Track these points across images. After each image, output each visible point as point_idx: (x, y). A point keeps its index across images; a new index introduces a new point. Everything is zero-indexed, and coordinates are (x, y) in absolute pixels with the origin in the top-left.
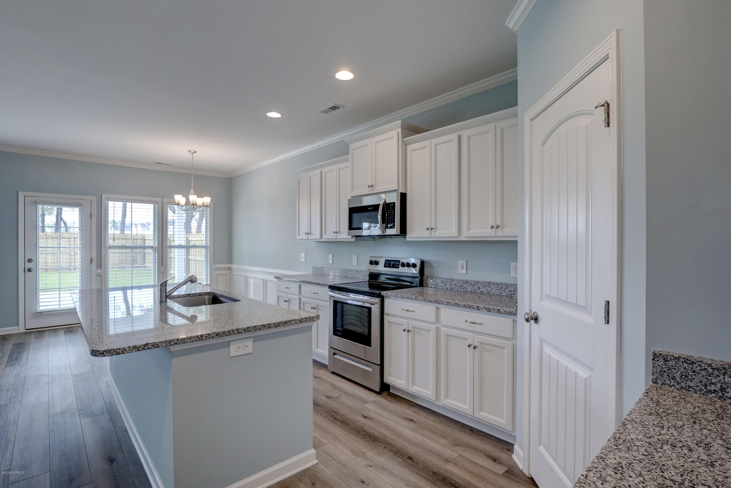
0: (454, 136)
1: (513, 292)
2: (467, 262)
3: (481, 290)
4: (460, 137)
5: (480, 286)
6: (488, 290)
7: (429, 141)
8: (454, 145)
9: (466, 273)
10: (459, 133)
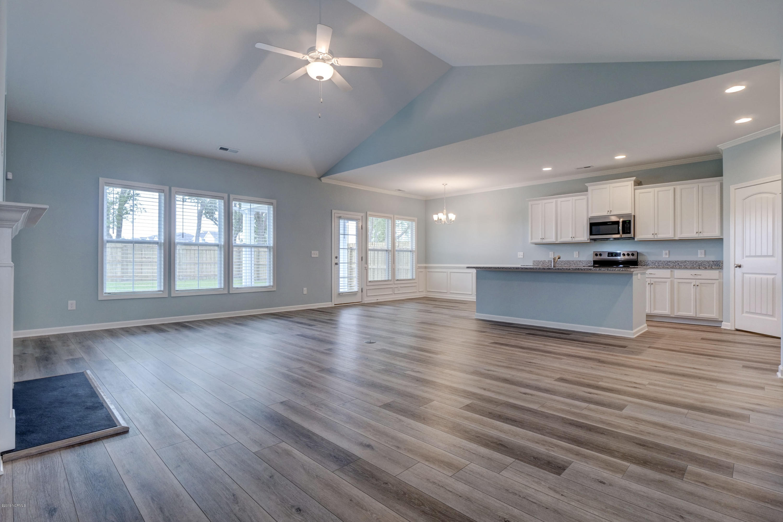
0: (672, 188)
1: (700, 264)
2: (669, 252)
3: (680, 265)
4: (674, 189)
5: (679, 263)
6: (685, 264)
7: (653, 189)
8: (671, 192)
9: (669, 257)
10: (675, 187)
